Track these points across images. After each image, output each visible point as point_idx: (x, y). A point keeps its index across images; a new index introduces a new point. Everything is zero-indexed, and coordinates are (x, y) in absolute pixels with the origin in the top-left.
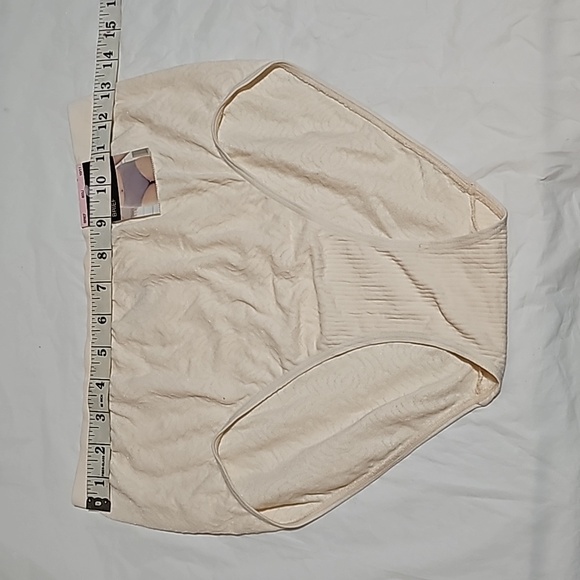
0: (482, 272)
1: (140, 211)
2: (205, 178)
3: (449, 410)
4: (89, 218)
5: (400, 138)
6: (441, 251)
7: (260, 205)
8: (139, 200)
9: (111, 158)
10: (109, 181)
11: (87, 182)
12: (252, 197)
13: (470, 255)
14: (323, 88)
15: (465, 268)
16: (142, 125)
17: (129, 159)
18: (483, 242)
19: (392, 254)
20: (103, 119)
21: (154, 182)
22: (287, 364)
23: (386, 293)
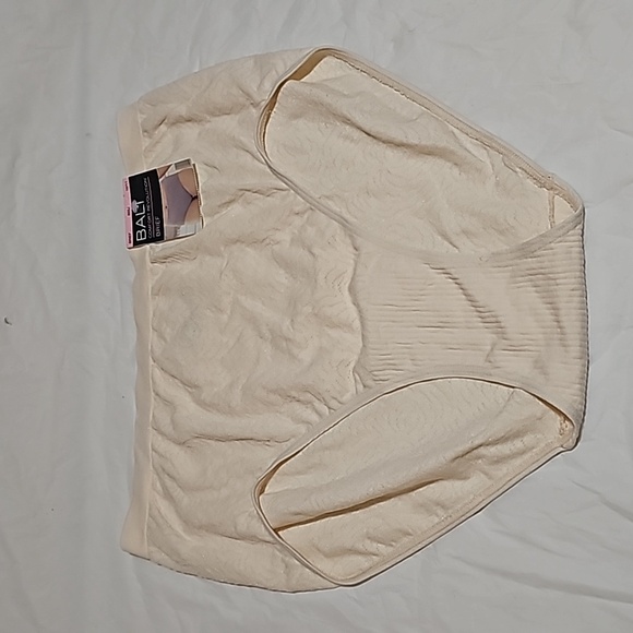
0: (549, 285)
1: (184, 229)
2: (248, 188)
3: (529, 454)
5: (465, 127)
6: (504, 264)
7: (306, 216)
8: (182, 217)
12: (297, 209)
13: (534, 266)
14: (375, 74)
15: (531, 281)
17: (172, 171)
18: (547, 246)
19: (448, 271)
21: (196, 197)
22: (334, 404)
23: (442, 319)
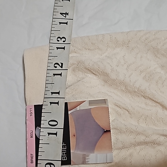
4: (37, 159)
9: (66, 104)
10: (61, 124)
11: (38, 124)
16: (95, 77)
17: (85, 106)
20: (58, 67)
21: (110, 131)
